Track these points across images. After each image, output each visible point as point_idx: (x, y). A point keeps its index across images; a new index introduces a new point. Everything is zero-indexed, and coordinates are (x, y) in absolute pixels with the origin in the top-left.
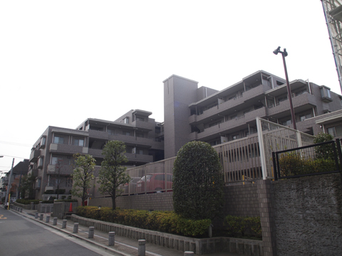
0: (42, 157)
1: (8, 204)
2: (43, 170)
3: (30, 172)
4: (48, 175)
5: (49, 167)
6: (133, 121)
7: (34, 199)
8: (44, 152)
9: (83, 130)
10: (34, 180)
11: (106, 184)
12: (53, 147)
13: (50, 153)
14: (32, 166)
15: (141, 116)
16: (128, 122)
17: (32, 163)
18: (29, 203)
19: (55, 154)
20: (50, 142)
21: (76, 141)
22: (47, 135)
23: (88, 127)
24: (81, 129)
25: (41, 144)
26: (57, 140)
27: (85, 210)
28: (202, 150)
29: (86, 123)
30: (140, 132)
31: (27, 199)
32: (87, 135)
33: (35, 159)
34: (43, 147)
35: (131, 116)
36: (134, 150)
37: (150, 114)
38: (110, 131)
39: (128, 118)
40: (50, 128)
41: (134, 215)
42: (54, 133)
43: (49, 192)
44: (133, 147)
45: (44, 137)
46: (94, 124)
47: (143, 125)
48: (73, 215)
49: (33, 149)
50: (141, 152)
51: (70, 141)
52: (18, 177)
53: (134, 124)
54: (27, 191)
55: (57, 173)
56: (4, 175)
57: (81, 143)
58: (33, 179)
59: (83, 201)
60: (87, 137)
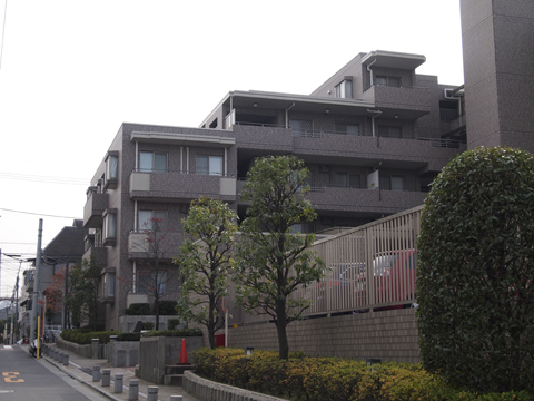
0: (114, 213)
1: (37, 343)
2: (118, 248)
3: (87, 256)
4: (131, 261)
5: (132, 239)
6: (366, 87)
7: (102, 328)
8: (116, 198)
9: (219, 127)
10: (100, 278)
11: (258, 286)
12: (140, 183)
13: (132, 200)
14: (91, 238)
15: (392, 69)
16: (351, 93)
17: (92, 231)
18: (88, 341)
19: (145, 202)
20: (130, 167)
21: (200, 161)
22: (120, 148)
23: (231, 119)
24: (214, 124)
25: (108, 177)
26: (146, 161)
27: (213, 359)
28: (502, 175)
29: (226, 106)
30: (388, 121)
31: (86, 330)
32: (231, 141)
33: (95, 220)
34: (113, 184)
35: (358, 73)
36: (375, 178)
37: (420, 61)
38: (296, 125)
39: (349, 80)
40: (127, 128)
41: (325, 374)
42: (138, 142)
43: (137, 309)
44: (371, 170)
45: (112, 155)
46: (249, 109)
47: (399, 98)
48: (188, 374)
49: (91, 190)
50: (397, 183)
51: (184, 161)
52: (61, 269)
53: (368, 98)
54: (84, 310)
55: (152, 255)
56: (28, 266)
57: (215, 165)
58: (96, 273)
59: (211, 333)
60: (229, 147)
